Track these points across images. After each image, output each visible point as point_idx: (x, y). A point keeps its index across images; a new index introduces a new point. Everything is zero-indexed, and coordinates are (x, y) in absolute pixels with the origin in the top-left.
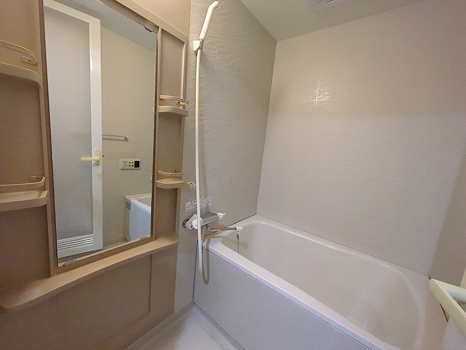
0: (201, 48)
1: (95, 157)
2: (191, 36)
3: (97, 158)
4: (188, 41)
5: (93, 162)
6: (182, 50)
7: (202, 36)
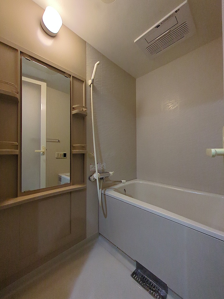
0: (92, 83)
1: (42, 150)
2: (87, 78)
3: (43, 150)
4: (86, 81)
5: (41, 153)
6: (83, 84)
7: (92, 78)
